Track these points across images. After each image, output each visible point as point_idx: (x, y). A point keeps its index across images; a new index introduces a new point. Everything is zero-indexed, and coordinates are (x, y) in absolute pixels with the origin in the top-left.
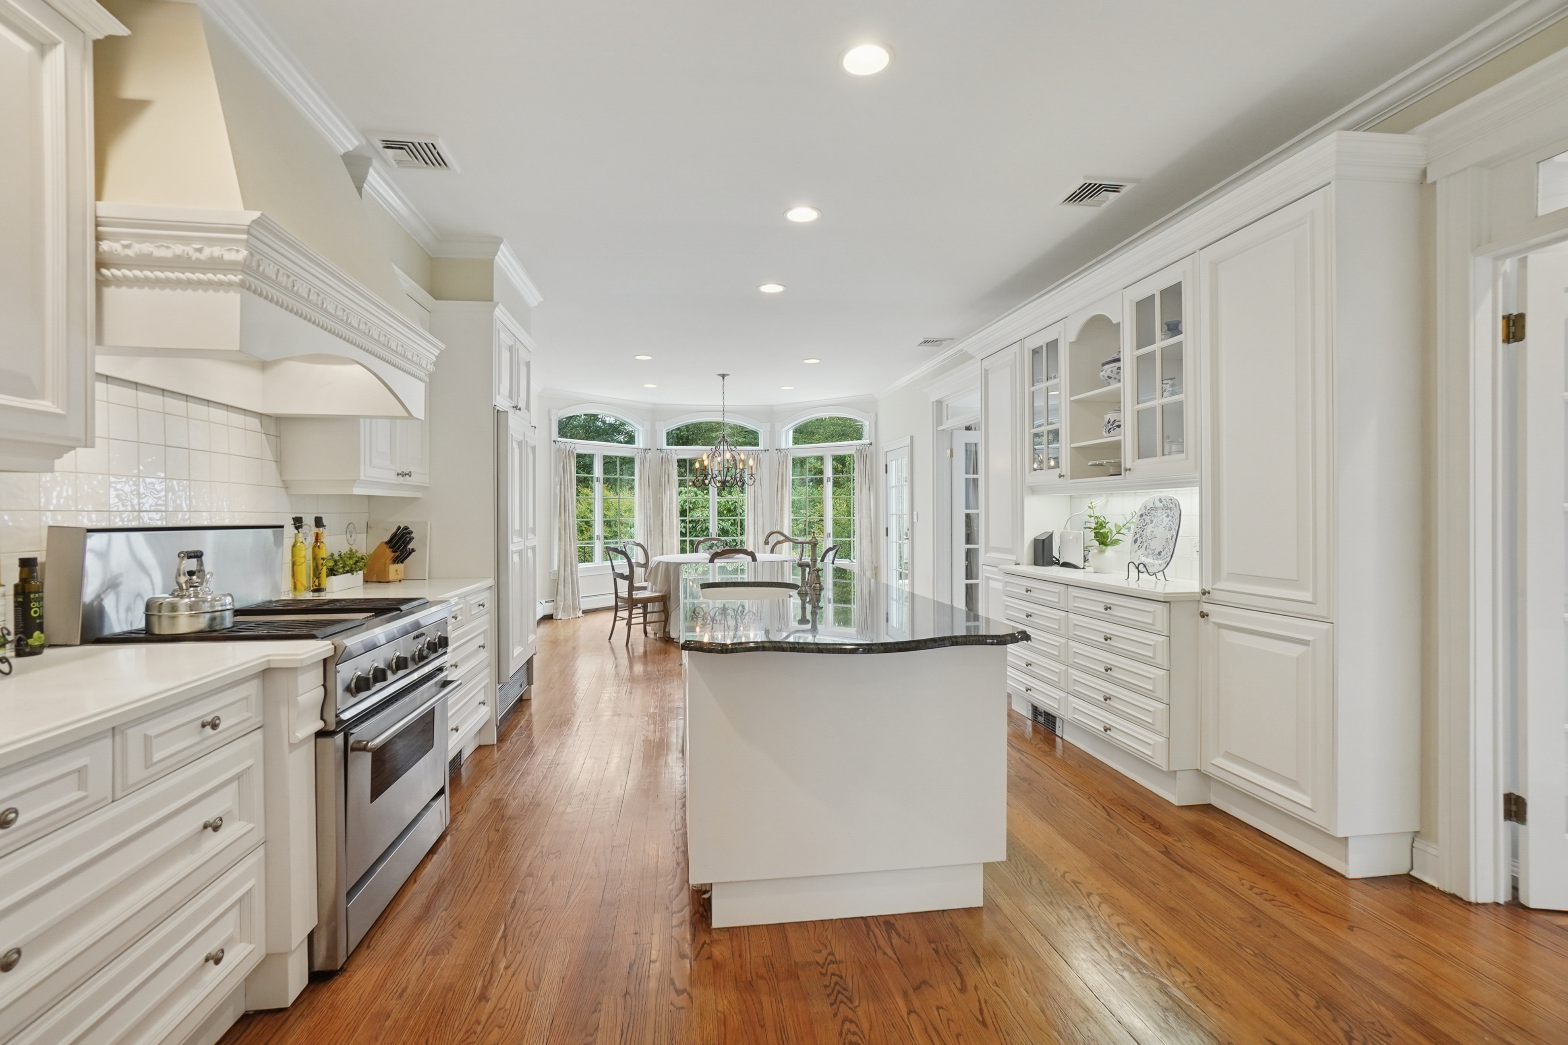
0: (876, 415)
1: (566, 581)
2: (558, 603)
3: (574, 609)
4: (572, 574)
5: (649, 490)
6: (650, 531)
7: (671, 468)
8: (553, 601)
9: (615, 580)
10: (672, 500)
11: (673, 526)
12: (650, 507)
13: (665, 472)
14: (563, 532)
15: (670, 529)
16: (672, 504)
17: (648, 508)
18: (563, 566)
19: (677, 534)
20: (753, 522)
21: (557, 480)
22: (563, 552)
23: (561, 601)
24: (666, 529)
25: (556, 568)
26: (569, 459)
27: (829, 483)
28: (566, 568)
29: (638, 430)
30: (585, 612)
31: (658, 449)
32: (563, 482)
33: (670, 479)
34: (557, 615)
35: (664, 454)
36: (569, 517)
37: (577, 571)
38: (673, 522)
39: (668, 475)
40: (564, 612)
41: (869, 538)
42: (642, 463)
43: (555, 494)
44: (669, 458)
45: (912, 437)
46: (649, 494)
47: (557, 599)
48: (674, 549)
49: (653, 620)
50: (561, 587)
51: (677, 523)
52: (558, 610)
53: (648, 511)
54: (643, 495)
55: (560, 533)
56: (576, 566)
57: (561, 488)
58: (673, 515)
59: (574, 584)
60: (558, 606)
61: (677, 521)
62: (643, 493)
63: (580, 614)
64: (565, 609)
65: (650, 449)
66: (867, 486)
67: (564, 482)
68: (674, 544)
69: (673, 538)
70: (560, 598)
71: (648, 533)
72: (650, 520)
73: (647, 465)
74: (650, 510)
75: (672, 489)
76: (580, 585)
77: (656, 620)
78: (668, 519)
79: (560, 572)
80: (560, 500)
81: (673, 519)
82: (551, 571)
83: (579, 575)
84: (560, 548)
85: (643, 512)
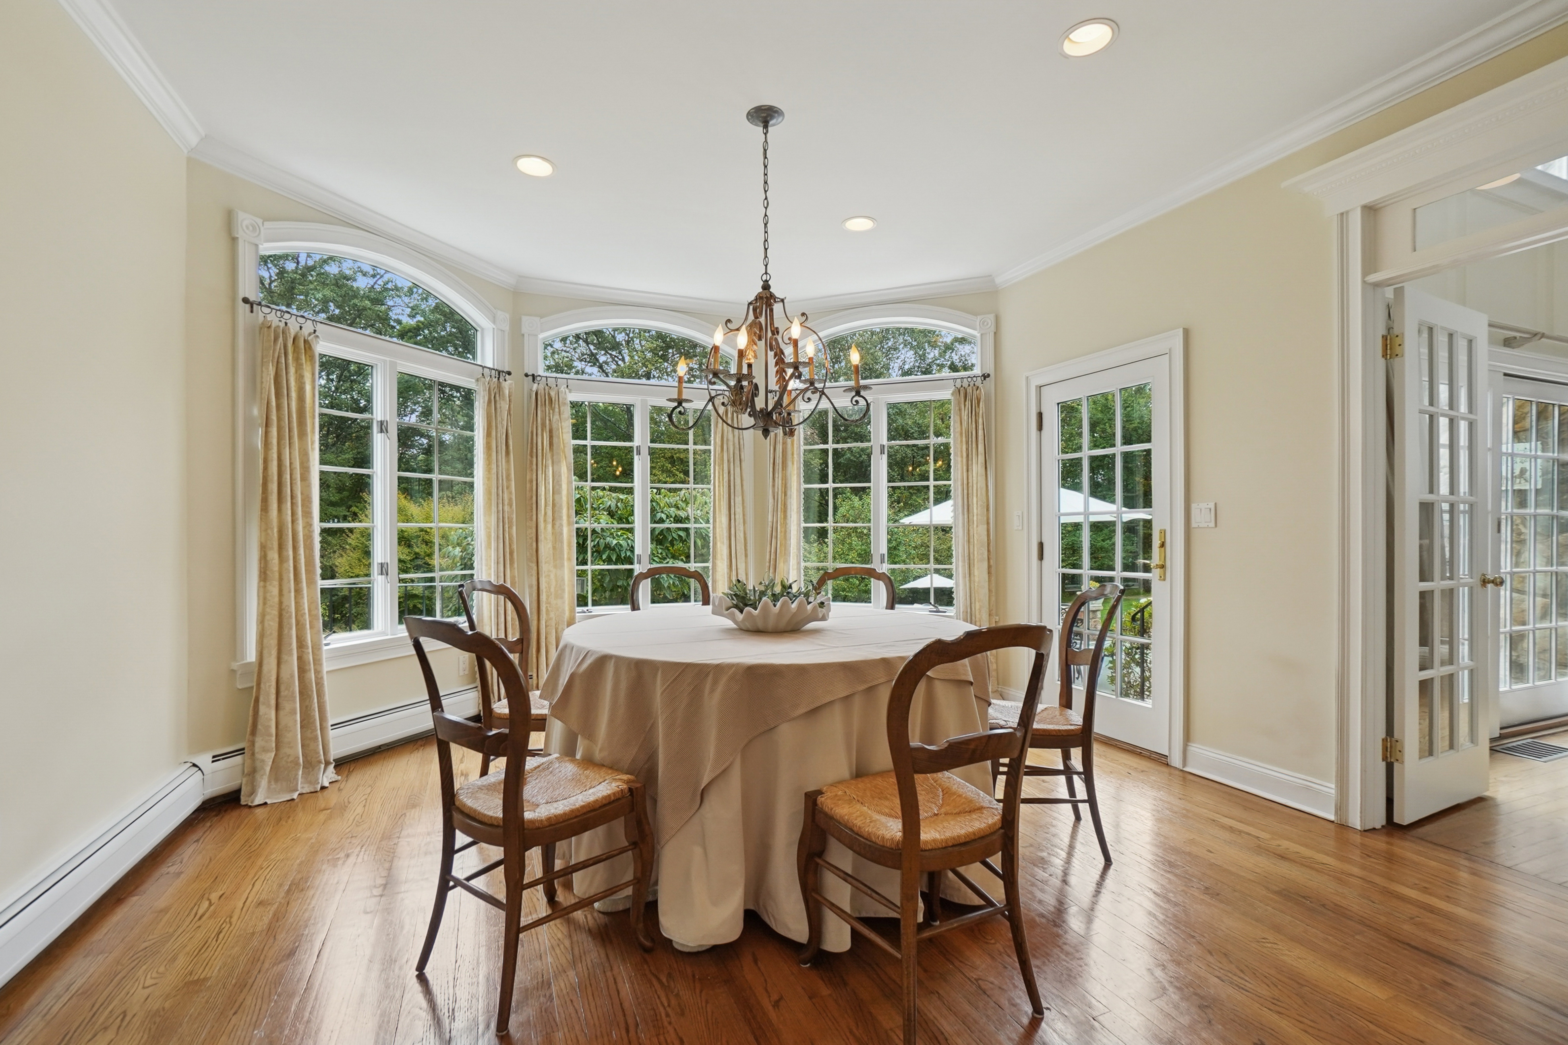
0: (997, 319)
1: (283, 693)
2: (258, 756)
3: (310, 765)
4: (302, 670)
5: (508, 461)
6: (511, 553)
7: (557, 417)
8: (240, 752)
9: (418, 647)
10: (560, 486)
11: (562, 542)
12: (510, 499)
13: (543, 425)
14: (273, 556)
15: (554, 548)
16: (560, 493)
17: (506, 502)
18: (274, 652)
19: (569, 559)
20: (726, 534)
21: (256, 412)
22: (275, 612)
23: (265, 750)
24: (545, 548)
25: (251, 656)
26: (297, 359)
27: (883, 455)
28: (285, 657)
29: (483, 329)
30: (344, 764)
31: (527, 375)
32: (274, 417)
33: (555, 440)
34: (253, 792)
35: (542, 386)
36: (293, 514)
37: (317, 662)
38: (562, 534)
39: (551, 431)
40: (277, 780)
41: (985, 565)
42: (493, 401)
43: (250, 451)
44: (553, 394)
45: (1187, 333)
46: (508, 470)
47: (253, 743)
48: (564, 590)
49: (582, 858)
50: (268, 713)
51: (570, 536)
52: (258, 776)
53: (506, 508)
54: (494, 471)
55: (264, 558)
56: (317, 648)
57: (267, 433)
58: (561, 518)
59: (310, 697)
60: (258, 764)
61: (570, 531)
62: (494, 466)
63: (328, 776)
64: (279, 773)
65: (509, 373)
66: (981, 458)
67: (279, 419)
68: (563, 580)
69: (563, 566)
70: (265, 745)
71: (506, 557)
72: (510, 527)
73: (504, 406)
74: (510, 505)
75: (559, 462)
76: (327, 698)
77: (597, 852)
78: (550, 526)
79: (265, 668)
80: (266, 468)
81: (561, 525)
82: (235, 665)
83: (326, 667)
84: (264, 600)
85: (494, 509)
